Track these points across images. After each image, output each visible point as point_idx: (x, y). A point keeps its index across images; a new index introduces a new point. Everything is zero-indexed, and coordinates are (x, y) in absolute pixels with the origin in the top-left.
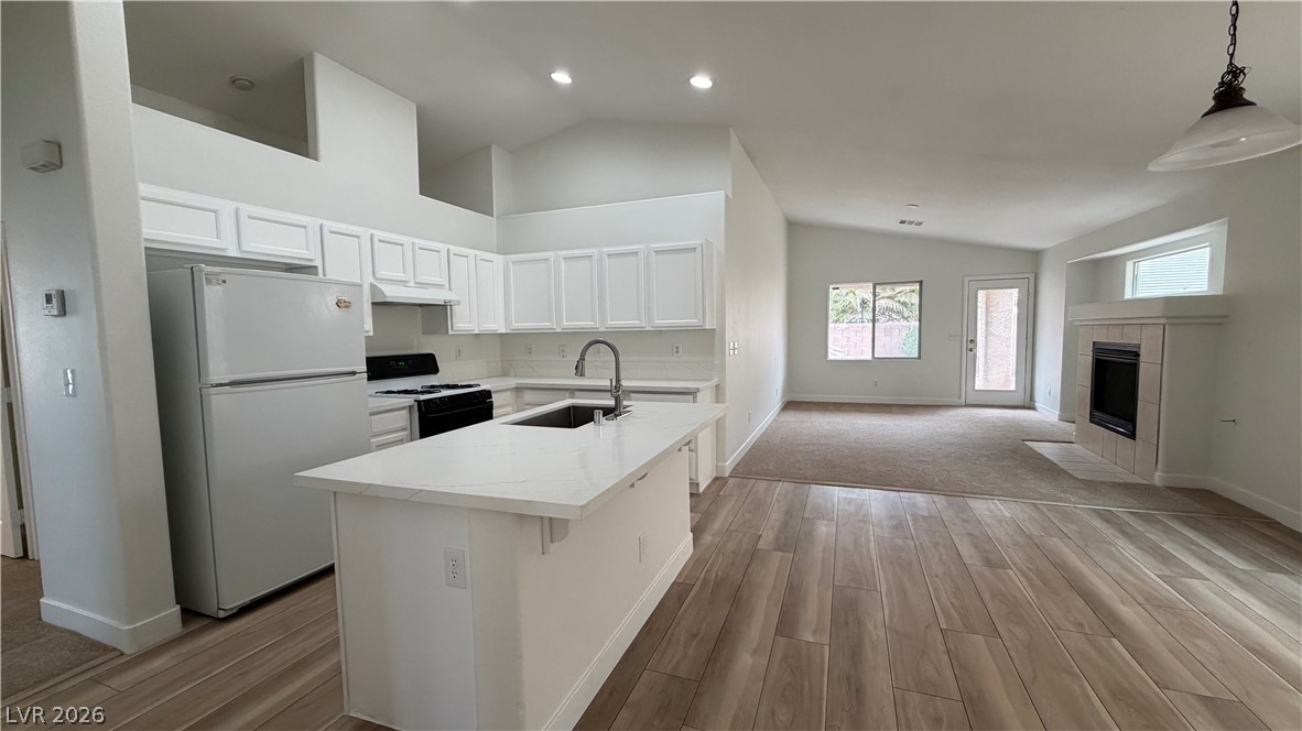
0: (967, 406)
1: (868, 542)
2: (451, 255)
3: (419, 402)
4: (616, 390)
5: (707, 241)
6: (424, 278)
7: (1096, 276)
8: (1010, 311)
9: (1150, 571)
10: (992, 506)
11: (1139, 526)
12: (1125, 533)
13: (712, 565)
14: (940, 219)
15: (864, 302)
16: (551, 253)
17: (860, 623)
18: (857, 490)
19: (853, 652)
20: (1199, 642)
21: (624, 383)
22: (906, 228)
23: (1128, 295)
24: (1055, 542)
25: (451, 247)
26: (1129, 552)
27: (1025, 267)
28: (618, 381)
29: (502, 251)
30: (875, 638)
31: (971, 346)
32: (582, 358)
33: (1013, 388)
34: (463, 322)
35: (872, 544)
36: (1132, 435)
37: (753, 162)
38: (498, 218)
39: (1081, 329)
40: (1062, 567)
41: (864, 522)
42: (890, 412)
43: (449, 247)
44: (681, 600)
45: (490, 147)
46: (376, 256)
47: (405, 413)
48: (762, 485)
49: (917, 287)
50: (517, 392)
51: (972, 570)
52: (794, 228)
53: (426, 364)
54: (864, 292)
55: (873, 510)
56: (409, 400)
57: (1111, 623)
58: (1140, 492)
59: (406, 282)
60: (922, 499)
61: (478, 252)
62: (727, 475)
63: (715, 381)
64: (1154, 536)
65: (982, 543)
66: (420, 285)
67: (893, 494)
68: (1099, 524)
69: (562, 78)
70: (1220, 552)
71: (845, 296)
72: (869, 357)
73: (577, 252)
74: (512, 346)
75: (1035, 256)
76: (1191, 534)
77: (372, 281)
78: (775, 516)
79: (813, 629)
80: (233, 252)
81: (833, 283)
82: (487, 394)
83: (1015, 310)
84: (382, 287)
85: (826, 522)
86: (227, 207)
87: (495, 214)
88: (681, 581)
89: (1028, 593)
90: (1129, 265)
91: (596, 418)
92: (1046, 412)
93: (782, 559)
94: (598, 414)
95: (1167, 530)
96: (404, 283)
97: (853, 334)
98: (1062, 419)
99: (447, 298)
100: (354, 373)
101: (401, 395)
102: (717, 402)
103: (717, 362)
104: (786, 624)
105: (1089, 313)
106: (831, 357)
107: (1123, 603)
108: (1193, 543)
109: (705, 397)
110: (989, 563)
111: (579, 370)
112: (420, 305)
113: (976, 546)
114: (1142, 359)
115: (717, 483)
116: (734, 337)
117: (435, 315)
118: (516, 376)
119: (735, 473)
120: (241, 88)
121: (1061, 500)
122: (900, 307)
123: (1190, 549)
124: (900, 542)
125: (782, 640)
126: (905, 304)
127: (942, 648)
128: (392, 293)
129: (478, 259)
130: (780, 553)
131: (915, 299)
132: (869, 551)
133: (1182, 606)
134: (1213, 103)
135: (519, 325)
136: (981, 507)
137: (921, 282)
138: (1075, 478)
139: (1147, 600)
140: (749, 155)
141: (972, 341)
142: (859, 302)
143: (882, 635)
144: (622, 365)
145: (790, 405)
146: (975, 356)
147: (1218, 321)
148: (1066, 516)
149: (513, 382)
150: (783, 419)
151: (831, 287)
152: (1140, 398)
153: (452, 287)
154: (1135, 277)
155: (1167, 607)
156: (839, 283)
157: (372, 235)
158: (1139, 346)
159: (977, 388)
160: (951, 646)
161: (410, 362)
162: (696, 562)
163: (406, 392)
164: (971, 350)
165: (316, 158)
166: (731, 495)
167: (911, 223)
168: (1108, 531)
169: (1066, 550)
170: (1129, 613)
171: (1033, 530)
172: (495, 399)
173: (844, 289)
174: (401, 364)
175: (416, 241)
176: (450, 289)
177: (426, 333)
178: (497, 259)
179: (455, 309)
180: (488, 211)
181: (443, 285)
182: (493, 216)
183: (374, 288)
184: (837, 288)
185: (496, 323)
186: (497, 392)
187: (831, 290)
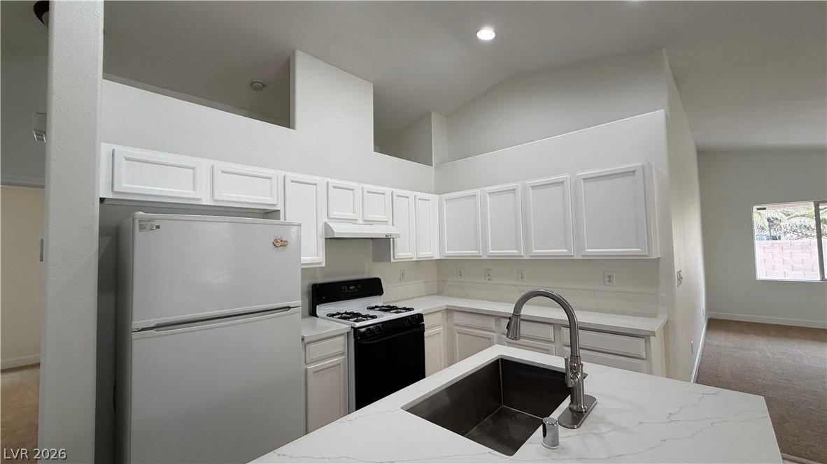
2: (395, 196)
3: (356, 330)
5: (648, 162)
6: (370, 217)
16: (478, 190)
25: (394, 190)
29: (438, 192)
34: (403, 251)
37: (678, 87)
38: (436, 167)
43: (393, 190)
45: (431, 113)
46: (330, 200)
50: (447, 313)
52: (704, 155)
53: (372, 287)
56: (346, 326)
59: (356, 220)
61: (417, 193)
63: (665, 318)
66: (369, 222)
72: (818, 279)
73: (502, 187)
74: (446, 270)
77: (326, 220)
80: (207, 201)
81: (757, 204)
82: (420, 317)
84: (332, 225)
86: (204, 164)
87: (433, 165)
96: (354, 221)
99: (389, 232)
101: (342, 319)
106: (761, 275)
112: (369, 238)
116: (679, 263)
117: (381, 246)
118: (448, 295)
120: (256, 89)
128: (340, 230)
129: (417, 198)
135: (450, 253)
149: (445, 303)
151: (755, 208)
153: (395, 222)
156: (763, 204)
161: (359, 286)
165: (294, 128)
172: (427, 321)
174: (351, 288)
175: (365, 186)
176: (393, 225)
177: (375, 260)
178: (434, 198)
179: (397, 240)
180: (428, 162)
181: (387, 222)
182: (432, 166)
183: (327, 226)
184: (765, 209)
185: (432, 251)
186: (428, 314)
187: (755, 211)
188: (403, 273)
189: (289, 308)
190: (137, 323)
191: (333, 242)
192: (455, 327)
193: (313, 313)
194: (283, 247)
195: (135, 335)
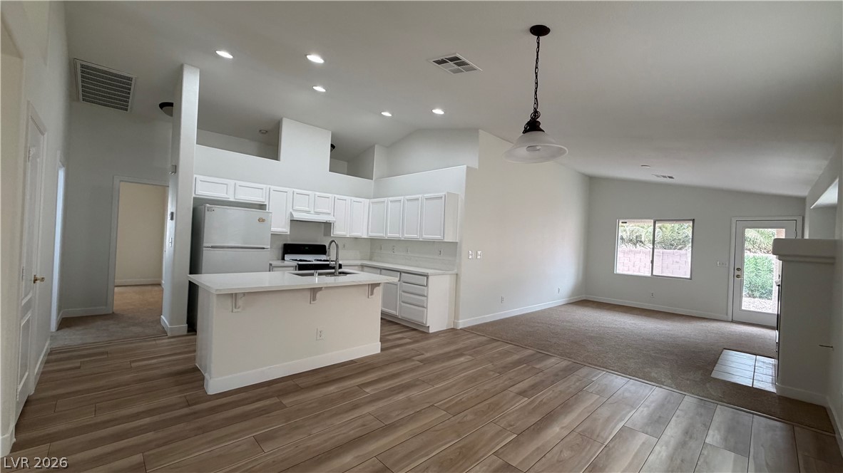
0: (732, 321)
2: (336, 199)
5: (450, 194)
6: (318, 210)
16: (387, 199)
25: (337, 196)
31: (737, 273)
38: (375, 180)
45: (374, 146)
46: (295, 200)
47: (292, 269)
49: (691, 224)
52: (594, 180)
59: (310, 211)
61: (353, 198)
62: (459, 328)
63: (453, 271)
66: (318, 213)
69: (387, 114)
73: (397, 198)
74: (374, 245)
77: (291, 210)
80: (232, 199)
81: (623, 218)
82: (340, 266)
84: (293, 213)
86: (232, 182)
87: (374, 178)
96: (308, 212)
99: (328, 219)
103: (457, 261)
106: (618, 271)
117: (327, 226)
119: (466, 328)
128: (297, 216)
129: (353, 201)
137: (693, 220)
141: (738, 269)
146: (741, 281)
151: (621, 221)
153: (335, 214)
157: (294, 191)
159: (743, 309)
164: (738, 276)
165: (279, 160)
173: (631, 223)
174: (306, 248)
175: (317, 193)
176: (333, 215)
178: (366, 201)
179: (336, 224)
180: (370, 178)
181: (330, 213)
182: (372, 180)
183: (291, 214)
184: (626, 223)
185: (361, 233)
186: (344, 266)
187: (620, 224)
189: (264, 248)
190: (205, 245)
191: (294, 223)
193: (283, 259)
194: (263, 222)
195: (204, 249)
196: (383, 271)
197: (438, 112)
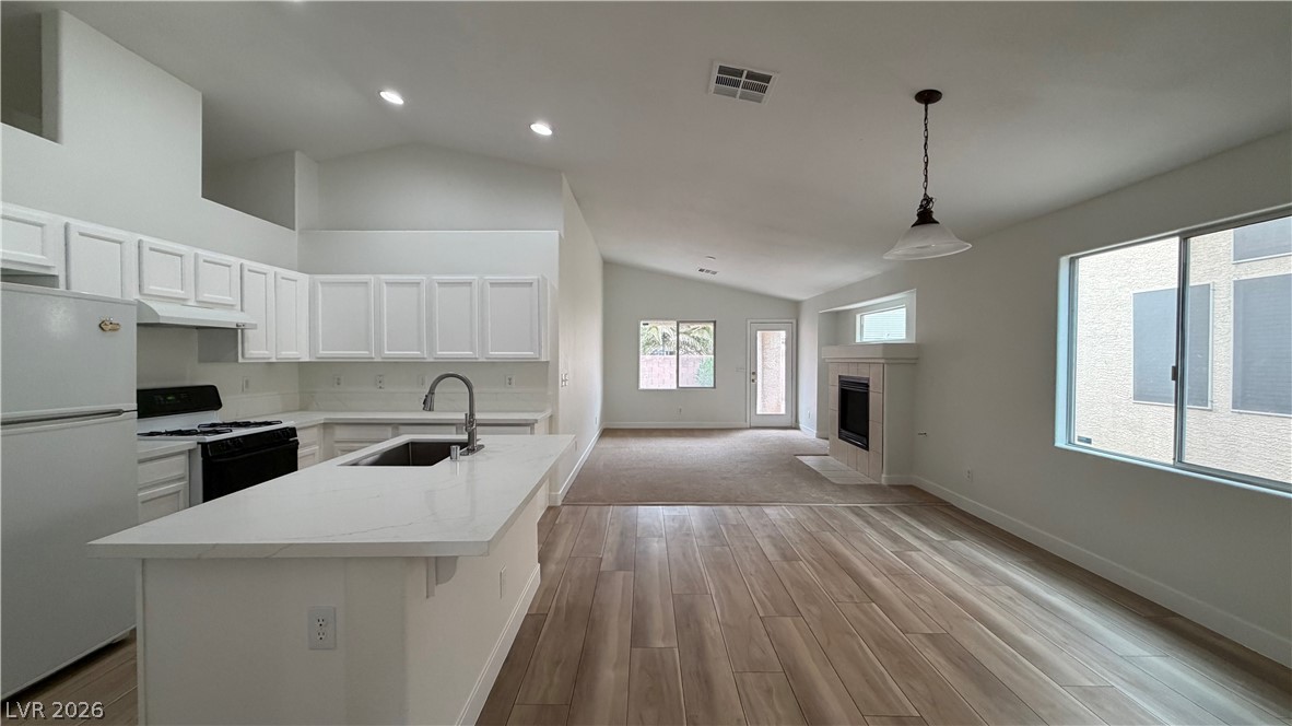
0: (751, 428)
1: (694, 552)
2: (245, 270)
3: (204, 445)
4: (470, 423)
5: (543, 277)
6: (207, 296)
7: (838, 325)
8: (779, 348)
9: (888, 549)
10: (781, 512)
11: (876, 516)
12: (868, 523)
13: (561, 592)
14: (731, 271)
15: (664, 336)
16: (371, 276)
17: (699, 624)
18: (678, 507)
19: (696, 647)
20: (922, 596)
21: (478, 416)
22: (704, 275)
23: (858, 340)
24: (827, 536)
25: (245, 262)
26: (873, 536)
27: (790, 313)
28: (472, 414)
29: (307, 270)
30: (713, 634)
31: (753, 377)
32: (432, 392)
33: (783, 412)
34: (256, 349)
35: (698, 555)
36: (866, 447)
37: (579, 205)
38: (300, 233)
39: (830, 365)
40: (835, 555)
41: (688, 535)
42: (693, 436)
43: (243, 261)
44: (537, 631)
45: (294, 153)
46: (145, 266)
47: (183, 459)
48: (594, 510)
49: (712, 326)
50: (324, 428)
51: (774, 564)
52: (608, 265)
53: (206, 398)
54: (667, 327)
55: (694, 524)
56: (190, 442)
57: (870, 592)
58: (874, 490)
59: (185, 300)
60: (730, 511)
61: (278, 269)
62: (560, 503)
63: (548, 413)
64: (886, 523)
65: (778, 542)
66: (202, 304)
67: (706, 508)
68: (854, 519)
69: (392, 97)
70: (924, 530)
71: (651, 330)
72: (674, 387)
73: (405, 278)
74: (312, 377)
75: (796, 305)
76: (907, 519)
77: (138, 297)
78: (612, 539)
79: (662, 638)
81: (645, 319)
82: (292, 432)
83: (783, 347)
84: (153, 304)
85: (656, 539)
87: (297, 228)
88: (534, 612)
89: (816, 578)
90: (858, 316)
91: (453, 453)
92: (808, 433)
93: (624, 577)
94: (456, 450)
95: (895, 518)
96: (182, 301)
97: (655, 366)
98: (819, 437)
99: (239, 321)
100: (118, 412)
101: (173, 437)
102: (550, 433)
103: (550, 393)
104: (638, 635)
105: (834, 353)
106: (642, 386)
107: (875, 575)
108: (907, 524)
109: (540, 428)
110: (785, 558)
111: (428, 404)
112: (198, 328)
113: (775, 546)
114: (871, 389)
115: (551, 512)
116: (565, 366)
117: (221, 340)
118: (319, 410)
119: (567, 501)
121: (827, 501)
122: (695, 342)
123: (907, 530)
124: (718, 549)
125: (638, 651)
126: (698, 340)
127: (763, 632)
128: (167, 312)
129: (278, 277)
130: (622, 572)
131: (708, 337)
132: (696, 559)
133: (908, 572)
134: (917, 218)
135: (324, 352)
136: (772, 512)
137: (715, 322)
138: (834, 484)
139: (888, 571)
140: (577, 200)
141: (753, 373)
142: (660, 336)
143: (718, 630)
144: (476, 396)
145: (607, 433)
146: (756, 386)
147: (913, 361)
148: (832, 514)
149: (321, 417)
150: (602, 446)
151: (642, 322)
152: (870, 418)
153: (246, 307)
154: (862, 326)
155: (900, 574)
156: (651, 319)
157: (140, 242)
158: (868, 379)
159: (758, 413)
160: (769, 629)
161: (183, 396)
162: (546, 591)
163: (180, 433)
164: (753, 381)
165: (54, 140)
166: (567, 522)
167: (708, 271)
168: (859, 523)
169: (835, 540)
170: (879, 582)
171: (813, 529)
172: (301, 437)
173: (652, 324)
174: (170, 398)
175: (199, 251)
176: (242, 310)
177: (202, 360)
178: (304, 278)
179: (249, 333)
180: (288, 223)
181: (232, 305)
182: (294, 229)
184: (647, 324)
185: (298, 350)
186: (301, 429)
187: (642, 326)
188: (247, 382)
192: (337, 445)
194: (113, 333)
196: (401, 427)
197: (542, 129)
